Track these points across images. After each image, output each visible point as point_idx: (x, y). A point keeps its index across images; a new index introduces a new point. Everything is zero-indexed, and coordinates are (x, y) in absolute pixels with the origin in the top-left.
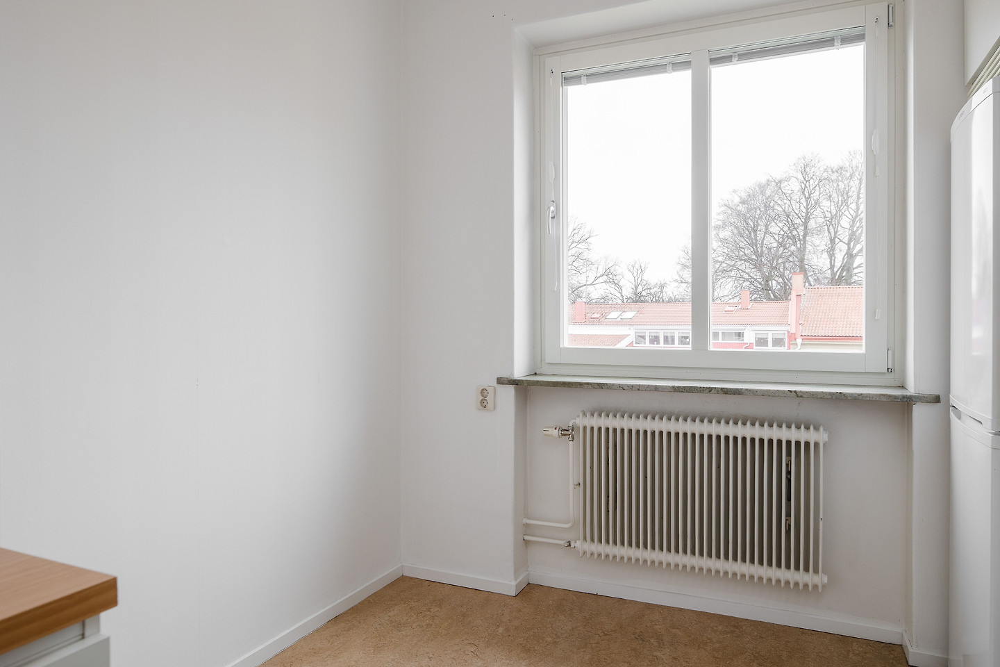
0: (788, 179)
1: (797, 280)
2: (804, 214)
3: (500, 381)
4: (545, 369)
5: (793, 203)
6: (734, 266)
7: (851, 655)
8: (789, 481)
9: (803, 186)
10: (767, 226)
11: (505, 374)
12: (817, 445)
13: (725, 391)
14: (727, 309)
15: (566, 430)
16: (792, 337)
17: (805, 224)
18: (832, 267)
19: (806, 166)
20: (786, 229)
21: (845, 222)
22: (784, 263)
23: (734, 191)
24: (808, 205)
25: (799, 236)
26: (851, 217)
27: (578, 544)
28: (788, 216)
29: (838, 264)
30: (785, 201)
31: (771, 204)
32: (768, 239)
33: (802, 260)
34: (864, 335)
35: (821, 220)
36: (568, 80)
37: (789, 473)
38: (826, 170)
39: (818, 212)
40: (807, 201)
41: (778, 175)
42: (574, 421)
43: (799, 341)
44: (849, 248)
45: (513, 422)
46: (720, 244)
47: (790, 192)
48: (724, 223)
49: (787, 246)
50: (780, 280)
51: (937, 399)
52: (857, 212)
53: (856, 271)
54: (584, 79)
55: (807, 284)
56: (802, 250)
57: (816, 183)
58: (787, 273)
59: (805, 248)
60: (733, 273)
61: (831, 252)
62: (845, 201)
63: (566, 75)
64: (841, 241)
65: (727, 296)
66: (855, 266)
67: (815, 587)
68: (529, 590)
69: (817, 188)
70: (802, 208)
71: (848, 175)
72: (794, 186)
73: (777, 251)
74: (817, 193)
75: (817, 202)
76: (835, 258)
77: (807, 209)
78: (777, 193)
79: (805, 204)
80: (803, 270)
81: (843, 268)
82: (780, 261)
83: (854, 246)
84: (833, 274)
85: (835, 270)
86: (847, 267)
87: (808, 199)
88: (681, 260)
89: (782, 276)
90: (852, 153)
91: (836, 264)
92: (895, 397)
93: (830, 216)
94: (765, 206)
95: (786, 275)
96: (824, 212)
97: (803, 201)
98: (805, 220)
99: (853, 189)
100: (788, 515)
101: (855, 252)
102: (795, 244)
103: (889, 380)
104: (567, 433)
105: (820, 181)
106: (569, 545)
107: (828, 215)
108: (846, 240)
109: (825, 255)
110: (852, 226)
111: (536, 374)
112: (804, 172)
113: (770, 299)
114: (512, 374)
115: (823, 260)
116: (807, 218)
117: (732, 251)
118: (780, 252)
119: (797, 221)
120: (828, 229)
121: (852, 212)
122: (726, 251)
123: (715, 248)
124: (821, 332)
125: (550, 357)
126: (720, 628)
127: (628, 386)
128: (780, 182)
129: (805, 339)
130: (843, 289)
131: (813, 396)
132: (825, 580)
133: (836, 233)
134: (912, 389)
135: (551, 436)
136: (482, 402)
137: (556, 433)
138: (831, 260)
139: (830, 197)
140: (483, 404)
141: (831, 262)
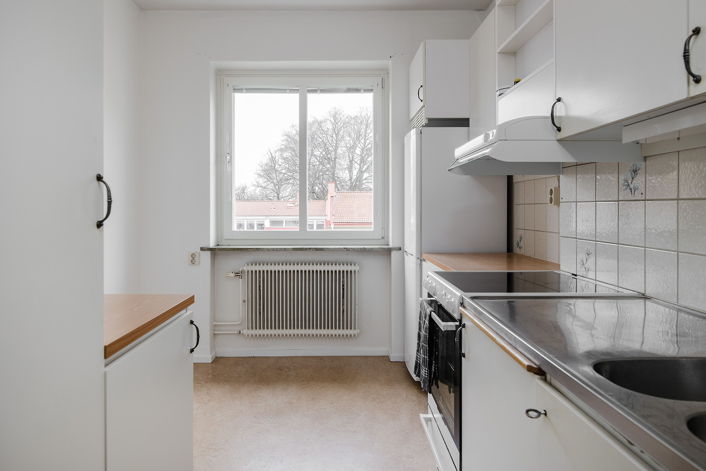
0: (325, 121)
1: (331, 187)
2: (334, 144)
3: (202, 249)
4: (223, 242)
5: (329, 136)
6: (292, 176)
7: (369, 362)
8: (343, 289)
9: (334, 126)
10: (312, 151)
11: (205, 245)
12: (355, 271)
13: (317, 249)
14: (289, 205)
15: (238, 273)
16: (328, 223)
17: (335, 150)
18: (351, 179)
19: (336, 113)
20: (324, 153)
21: (358, 151)
22: (323, 175)
23: (293, 126)
24: (337, 139)
25: (332, 158)
26: (361, 148)
27: (245, 332)
28: (325, 145)
29: (354, 177)
30: (324, 135)
31: (315, 137)
32: (313, 159)
33: (333, 174)
34: (373, 222)
35: (344, 149)
36: (236, 90)
37: (343, 285)
38: (347, 117)
39: (343, 144)
40: (336, 136)
41: (320, 118)
42: (242, 268)
43: (332, 226)
44: (360, 168)
45: (210, 270)
46: (283, 161)
47: (326, 129)
48: (286, 147)
49: (325, 164)
50: (320, 186)
51: (400, 249)
52: (364, 145)
53: (364, 181)
54: (244, 90)
55: (336, 189)
56: (334, 167)
57: (342, 125)
58: (324, 181)
59: (335, 166)
60: (291, 181)
61: (350, 168)
62: (358, 138)
63: (236, 88)
64: (356, 162)
65: (287, 196)
66: (364, 178)
67: (355, 335)
68: (217, 360)
69: (342, 128)
70: (334, 140)
71: (360, 121)
72: (329, 126)
73: (318, 167)
74: (342, 131)
75: (342, 137)
76: (352, 173)
77: (336, 141)
78: (319, 129)
79: (335, 138)
80: (334, 181)
81: (357, 178)
82: (321, 174)
83: (363, 166)
84: (352, 183)
85: (353, 180)
86: (359, 178)
87: (337, 134)
88: (258, 171)
89: (321, 184)
90: (362, 108)
91: (353, 177)
92: (385, 249)
93: (349, 146)
94: (312, 137)
95: (324, 183)
96: (346, 144)
97: (334, 136)
98: (336, 149)
99: (363, 130)
100: (343, 305)
101: (364, 170)
102: (329, 163)
103: (382, 241)
104: (238, 274)
105: (344, 124)
106: (240, 332)
107: (349, 145)
108: (359, 162)
109: (347, 171)
110: (362, 153)
111: (218, 245)
112: (335, 117)
113: (314, 199)
114: (209, 245)
115: (346, 174)
116: (336, 148)
117: (291, 166)
118: (320, 168)
119: (331, 148)
120: (349, 154)
121: (362, 145)
122: (287, 166)
123: (280, 164)
124: (345, 220)
125: (226, 235)
126: (314, 361)
127: (271, 249)
128: (321, 122)
129: (336, 224)
130: (357, 194)
131: (353, 250)
132: (358, 331)
133: (353, 157)
134: (391, 246)
135: (230, 277)
136: (192, 261)
137: (233, 275)
138: (350, 174)
139: (350, 134)
140: (193, 261)
141: (350, 176)
